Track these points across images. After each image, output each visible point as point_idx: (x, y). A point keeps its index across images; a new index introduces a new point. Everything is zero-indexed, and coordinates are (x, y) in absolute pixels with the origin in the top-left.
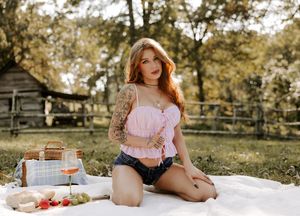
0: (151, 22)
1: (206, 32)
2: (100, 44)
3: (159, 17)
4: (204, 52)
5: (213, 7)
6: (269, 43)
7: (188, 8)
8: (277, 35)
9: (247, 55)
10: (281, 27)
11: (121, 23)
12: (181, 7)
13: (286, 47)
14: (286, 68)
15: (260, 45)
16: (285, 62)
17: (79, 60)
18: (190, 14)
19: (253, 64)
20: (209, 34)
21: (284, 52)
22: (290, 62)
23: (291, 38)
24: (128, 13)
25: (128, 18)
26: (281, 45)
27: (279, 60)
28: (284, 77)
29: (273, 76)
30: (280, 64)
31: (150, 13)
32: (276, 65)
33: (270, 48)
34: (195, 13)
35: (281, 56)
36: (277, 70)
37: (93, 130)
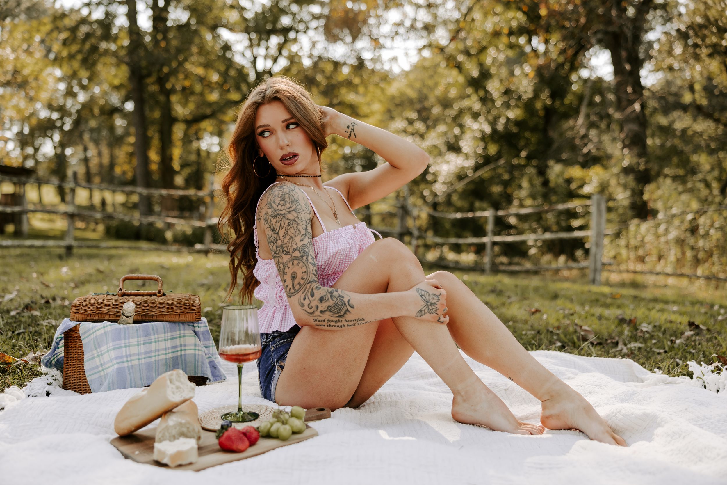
0: (169, 23)
2: (58, 61)
5: (294, 8)
6: (393, 89)
8: (406, 74)
10: (414, 58)
13: (423, 98)
14: (422, 136)
15: (378, 92)
16: (420, 126)
20: (284, 62)
21: (418, 106)
22: (428, 128)
23: (430, 83)
26: (412, 94)
27: (411, 122)
30: (410, 129)
31: (167, 4)
32: (405, 131)
33: (393, 98)
35: (414, 115)
37: (74, 243)
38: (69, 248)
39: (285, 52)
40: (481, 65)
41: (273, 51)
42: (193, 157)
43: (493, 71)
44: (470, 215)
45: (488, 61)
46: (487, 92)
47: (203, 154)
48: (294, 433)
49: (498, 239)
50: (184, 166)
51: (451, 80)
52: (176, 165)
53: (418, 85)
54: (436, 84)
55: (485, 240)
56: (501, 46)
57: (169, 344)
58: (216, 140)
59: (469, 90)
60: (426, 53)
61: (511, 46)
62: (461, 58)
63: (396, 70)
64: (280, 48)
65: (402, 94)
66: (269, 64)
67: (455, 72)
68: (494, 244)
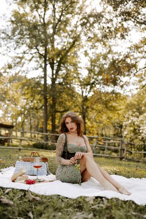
0: (56, 82)
1: (90, 91)
3: (62, 80)
5: (95, 77)
6: (128, 101)
7: (80, 76)
9: (114, 107)
11: (38, 82)
12: (75, 75)
13: (139, 105)
14: (138, 117)
15: (123, 102)
16: (137, 114)
17: (7, 102)
18: (81, 79)
19: (118, 113)
20: (92, 93)
21: (137, 107)
22: (140, 114)
23: (141, 99)
24: (43, 76)
25: (43, 80)
26: (136, 103)
27: (134, 112)
28: (136, 123)
29: (130, 121)
30: (134, 115)
31: (56, 77)
32: (132, 116)
33: (128, 104)
34: (84, 79)
35: (135, 110)
36: (132, 118)
37: (21, 148)
38: (20, 149)
39: (92, 90)
41: (88, 90)
53: (137, 100)
54: (143, 99)
64: (91, 88)
65: (131, 103)
66: (87, 94)
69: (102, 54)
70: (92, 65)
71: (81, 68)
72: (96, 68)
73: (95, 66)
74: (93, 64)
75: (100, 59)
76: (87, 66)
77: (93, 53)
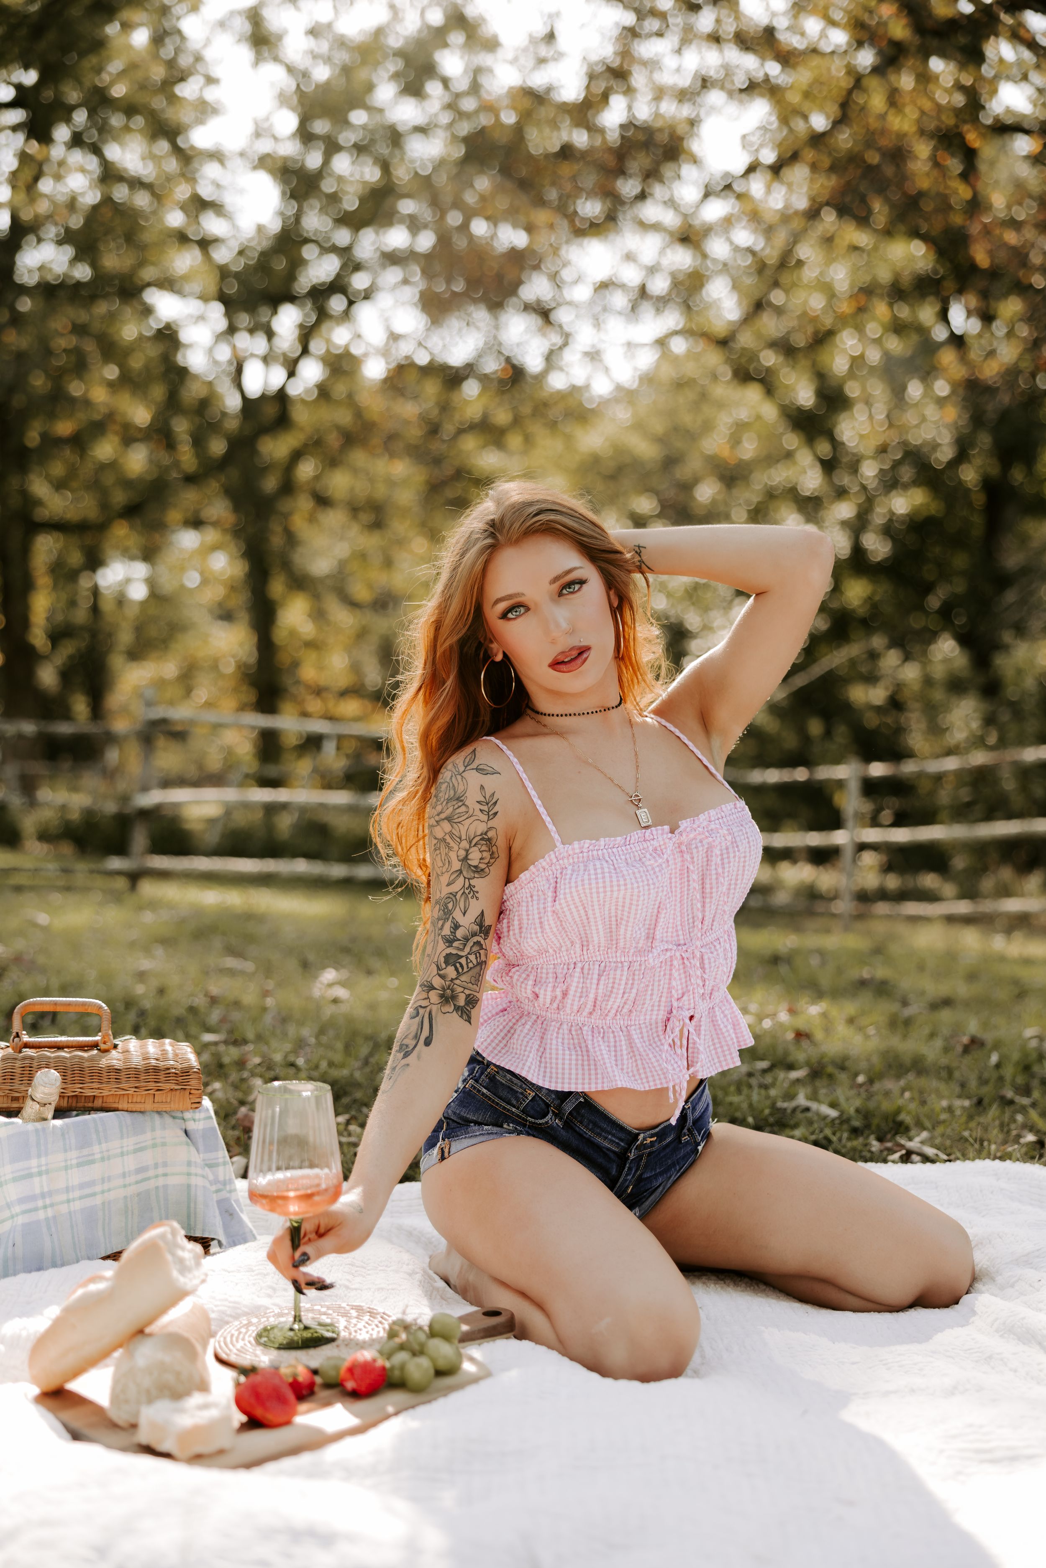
0: (21, 275)
4: (297, 456)
5: (342, 237)
6: (595, 439)
7: (213, 225)
8: (624, 395)
10: (647, 359)
12: (178, 219)
13: (670, 462)
18: (225, 253)
23: (687, 419)
33: (595, 459)
39: (317, 346)
40: (821, 377)
41: (287, 343)
42: (81, 616)
43: (852, 390)
44: (800, 774)
45: (839, 365)
46: (836, 444)
47: (107, 606)
48: (440, 1373)
49: (872, 835)
50: (57, 636)
51: (743, 414)
52: (38, 638)
53: (659, 427)
54: (708, 427)
55: (839, 838)
56: (873, 329)
57: (131, 1163)
58: (140, 570)
59: (792, 440)
60: (679, 346)
61: (898, 328)
62: (769, 359)
63: (601, 387)
64: (306, 335)
65: (619, 450)
66: (277, 377)
67: (753, 394)
68: (862, 847)
69: (394, 42)
70: (305, 135)
71: (217, 156)
72: (342, 164)
73: (332, 147)
74: (320, 127)
75: (370, 87)
76: (265, 146)
77: (314, 32)
